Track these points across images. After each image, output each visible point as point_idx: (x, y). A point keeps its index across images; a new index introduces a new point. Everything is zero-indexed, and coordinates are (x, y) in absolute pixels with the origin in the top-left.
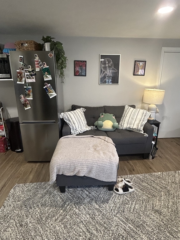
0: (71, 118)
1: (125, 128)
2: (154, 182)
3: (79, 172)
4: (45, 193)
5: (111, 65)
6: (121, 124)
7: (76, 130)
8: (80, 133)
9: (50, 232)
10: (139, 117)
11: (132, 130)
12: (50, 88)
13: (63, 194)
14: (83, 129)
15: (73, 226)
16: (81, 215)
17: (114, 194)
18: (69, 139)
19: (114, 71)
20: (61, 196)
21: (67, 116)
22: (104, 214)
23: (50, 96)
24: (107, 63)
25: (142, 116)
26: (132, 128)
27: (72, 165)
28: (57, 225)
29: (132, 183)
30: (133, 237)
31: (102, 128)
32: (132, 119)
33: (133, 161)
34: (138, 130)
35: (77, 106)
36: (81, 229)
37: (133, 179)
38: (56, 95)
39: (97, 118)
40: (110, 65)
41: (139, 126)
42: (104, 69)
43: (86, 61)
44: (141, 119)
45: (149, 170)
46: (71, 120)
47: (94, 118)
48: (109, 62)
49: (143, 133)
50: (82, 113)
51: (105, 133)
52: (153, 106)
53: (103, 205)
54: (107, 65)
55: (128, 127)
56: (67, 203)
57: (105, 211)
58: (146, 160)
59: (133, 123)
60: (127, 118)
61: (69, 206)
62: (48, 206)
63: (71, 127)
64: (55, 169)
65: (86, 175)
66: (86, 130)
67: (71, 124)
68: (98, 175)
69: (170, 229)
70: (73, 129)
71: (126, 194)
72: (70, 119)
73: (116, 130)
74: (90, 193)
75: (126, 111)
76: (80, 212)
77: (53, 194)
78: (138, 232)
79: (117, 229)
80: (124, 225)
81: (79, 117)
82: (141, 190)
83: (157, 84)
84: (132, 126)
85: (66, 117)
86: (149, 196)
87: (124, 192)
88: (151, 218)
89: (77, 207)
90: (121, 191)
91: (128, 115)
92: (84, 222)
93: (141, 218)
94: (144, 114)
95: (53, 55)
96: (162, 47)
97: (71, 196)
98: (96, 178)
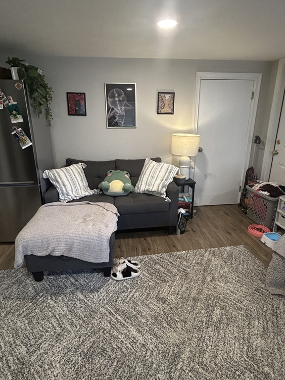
0: (61, 178)
1: (143, 191)
2: (172, 264)
3: (53, 250)
4: (13, 283)
5: (123, 100)
6: (138, 185)
7: (67, 194)
8: (74, 199)
9: (8, 329)
10: (162, 174)
11: (152, 193)
12: (22, 134)
13: (38, 284)
14: (80, 194)
15: (41, 321)
16: (57, 307)
17: (110, 281)
18: (53, 207)
19: (128, 108)
20: (35, 286)
21: (54, 175)
22: (88, 305)
23: (23, 146)
24: (117, 95)
25: (166, 174)
26: (150, 190)
27: (44, 240)
28: (19, 320)
29: (139, 266)
30: (118, 330)
31: (109, 191)
32: (152, 177)
33: (153, 237)
34: (158, 193)
35: (74, 160)
36: (51, 323)
37: (145, 261)
38: (31, 144)
39: (102, 178)
40: (121, 99)
41: (160, 188)
42: (112, 105)
43: (84, 94)
44: (164, 177)
45: (172, 248)
46: (60, 181)
47: (99, 177)
48: (119, 95)
49: (164, 197)
50: (79, 170)
51: (113, 199)
52: (185, 159)
53: (91, 294)
54: (117, 99)
55: (146, 189)
56: (41, 294)
57: (90, 301)
58: (171, 236)
59: (153, 183)
60: (146, 177)
61: (42, 298)
62: (12, 299)
63: (60, 191)
64: (20, 246)
65: (64, 255)
66: (84, 195)
67: (59, 187)
68: (82, 255)
69: (169, 319)
70: (63, 193)
71: (127, 279)
72: (59, 179)
73: (129, 194)
74: (77, 281)
75: (146, 167)
76: (55, 305)
77: (23, 284)
78: (126, 324)
79: (100, 322)
80: (111, 317)
81: (73, 175)
82: (150, 274)
83: (193, 126)
84: (151, 188)
85: (52, 176)
86: (158, 281)
87: (123, 277)
88: (149, 308)
89: (54, 299)
90: (120, 276)
91: (148, 173)
92: (57, 316)
93: (137, 308)
94: (169, 171)
95: (22, 85)
96: (197, 72)
97: (49, 285)
98: (80, 259)
